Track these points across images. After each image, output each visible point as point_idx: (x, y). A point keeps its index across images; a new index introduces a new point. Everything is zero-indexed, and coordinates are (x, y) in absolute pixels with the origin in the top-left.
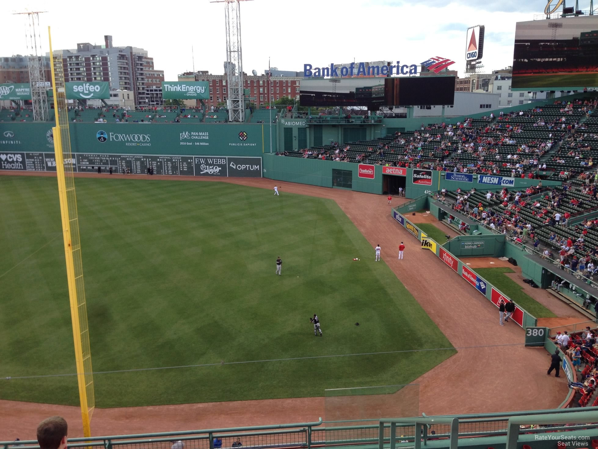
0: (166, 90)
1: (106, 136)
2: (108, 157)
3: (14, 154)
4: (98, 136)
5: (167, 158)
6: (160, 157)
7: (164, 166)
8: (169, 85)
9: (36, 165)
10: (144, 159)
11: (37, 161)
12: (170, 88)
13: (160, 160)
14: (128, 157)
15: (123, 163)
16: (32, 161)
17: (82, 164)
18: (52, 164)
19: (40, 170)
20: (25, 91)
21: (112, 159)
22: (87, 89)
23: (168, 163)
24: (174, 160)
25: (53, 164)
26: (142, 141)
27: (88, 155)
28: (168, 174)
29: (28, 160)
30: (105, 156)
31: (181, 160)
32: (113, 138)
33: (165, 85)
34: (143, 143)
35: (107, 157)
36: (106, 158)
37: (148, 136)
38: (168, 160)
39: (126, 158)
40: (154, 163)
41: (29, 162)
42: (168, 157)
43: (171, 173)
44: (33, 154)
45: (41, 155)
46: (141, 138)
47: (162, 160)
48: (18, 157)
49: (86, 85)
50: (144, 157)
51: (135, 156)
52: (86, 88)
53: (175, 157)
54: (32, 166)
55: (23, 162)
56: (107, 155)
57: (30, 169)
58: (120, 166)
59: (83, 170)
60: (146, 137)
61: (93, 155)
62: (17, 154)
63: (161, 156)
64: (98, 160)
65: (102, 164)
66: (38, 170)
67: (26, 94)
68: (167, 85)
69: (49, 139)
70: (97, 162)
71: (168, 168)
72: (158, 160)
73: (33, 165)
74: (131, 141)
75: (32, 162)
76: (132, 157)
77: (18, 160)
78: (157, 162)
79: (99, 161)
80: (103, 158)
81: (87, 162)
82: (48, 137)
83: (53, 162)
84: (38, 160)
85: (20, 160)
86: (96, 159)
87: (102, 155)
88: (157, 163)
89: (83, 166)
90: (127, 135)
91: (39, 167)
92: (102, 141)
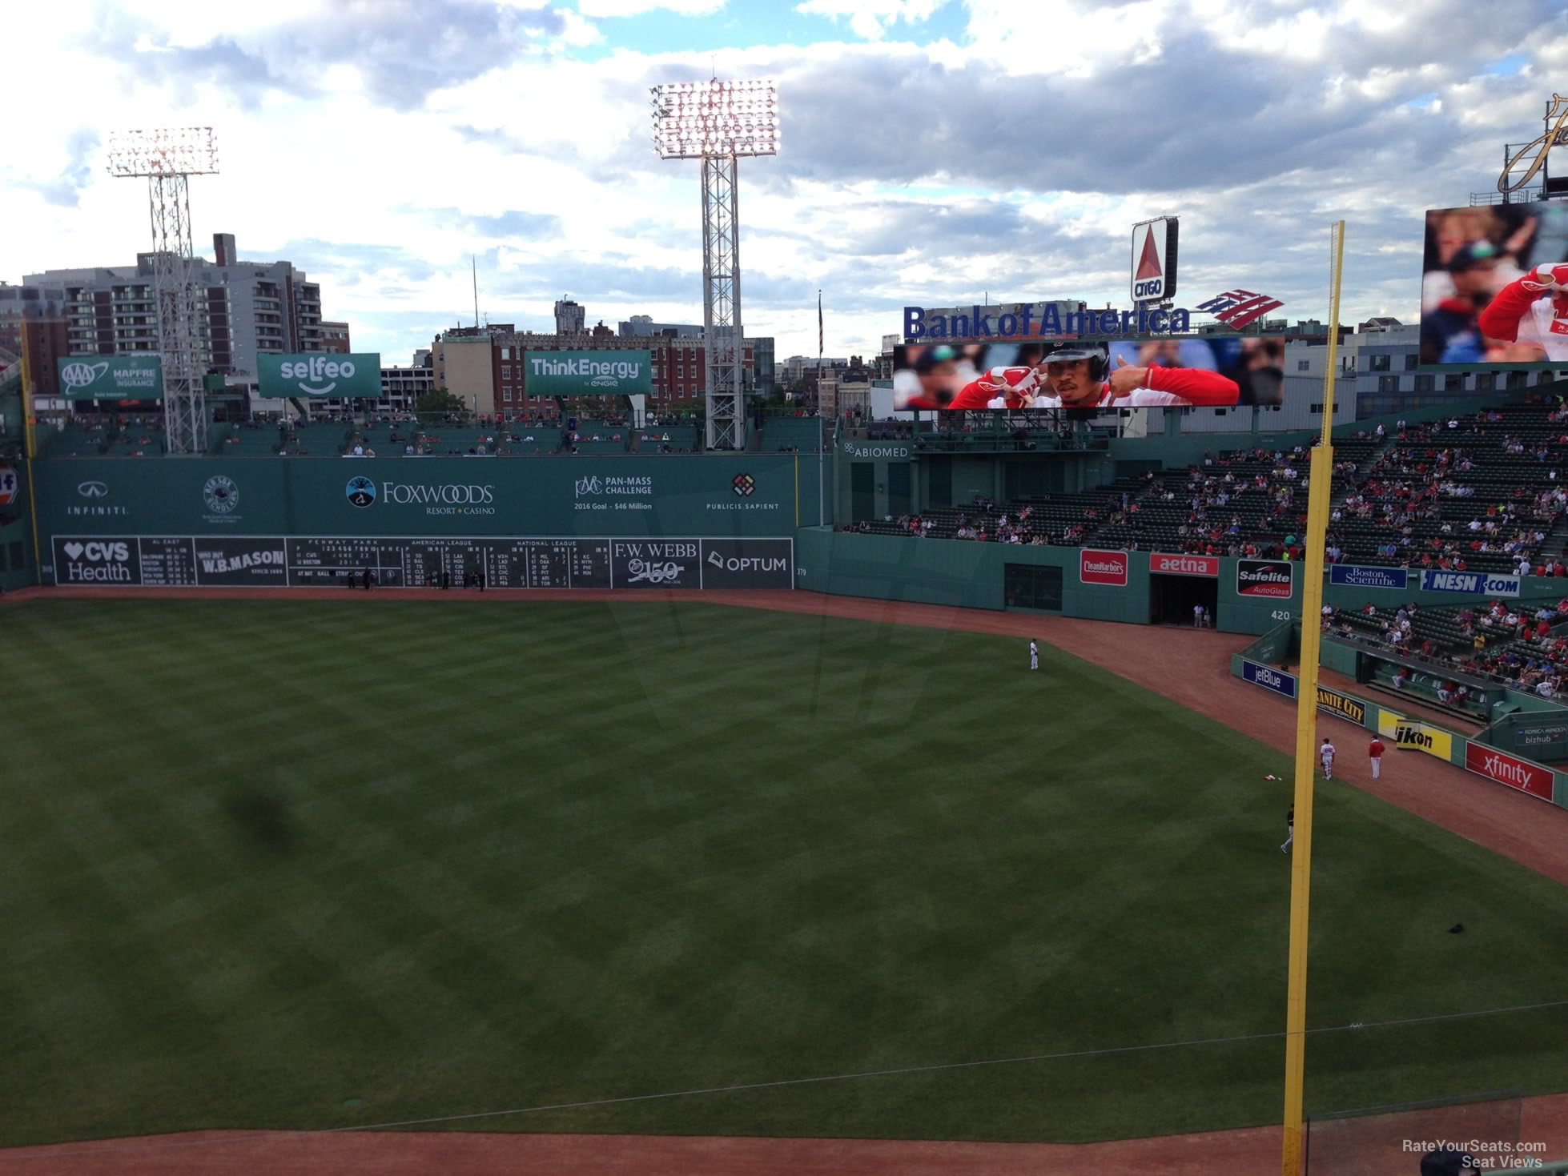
0: (537, 373)
1: (372, 492)
2: (376, 546)
3: (107, 542)
4: (350, 491)
5: (538, 543)
6: (519, 543)
7: (530, 565)
8: (544, 361)
9: (170, 569)
10: (474, 549)
11: (173, 560)
12: (547, 368)
13: (518, 549)
14: (432, 543)
15: (416, 561)
16: (159, 560)
17: (302, 565)
18: (216, 566)
19: (179, 582)
20: (141, 376)
21: (387, 549)
22: (320, 372)
23: (542, 556)
24: (557, 550)
25: (220, 566)
26: (471, 501)
27: (320, 540)
28: (539, 585)
29: (146, 557)
30: (369, 542)
31: (575, 549)
32: (390, 496)
33: (533, 361)
34: (473, 506)
35: (372, 545)
36: (369, 547)
37: (488, 489)
38: (540, 550)
39: (426, 546)
40: (503, 558)
41: (148, 563)
42: (540, 541)
43: (549, 583)
44: (161, 540)
45: (186, 543)
46: (469, 494)
47: (524, 550)
48: (118, 550)
49: (315, 362)
50: (475, 543)
51: (450, 540)
52: (316, 369)
53: (560, 541)
54: (159, 572)
55: (132, 563)
56: (372, 540)
57: (152, 581)
58: (409, 566)
59: (305, 580)
60: (484, 491)
61: (335, 540)
62: (116, 541)
63: (522, 541)
64: (348, 552)
65: (357, 563)
66: (175, 583)
67: (144, 383)
68: (540, 361)
69: (210, 500)
70: (343, 559)
71: (539, 567)
72: (515, 549)
73: (161, 569)
74: (442, 503)
75: (157, 563)
76: (442, 543)
77: (117, 557)
78: (512, 555)
79: (350, 556)
80: (361, 549)
81: (317, 558)
82: (208, 496)
83: (219, 562)
84: (177, 557)
85: (125, 556)
86: (343, 552)
87: (359, 540)
88: (510, 559)
89: (304, 570)
90: (432, 489)
91: (178, 576)
92: (361, 505)
